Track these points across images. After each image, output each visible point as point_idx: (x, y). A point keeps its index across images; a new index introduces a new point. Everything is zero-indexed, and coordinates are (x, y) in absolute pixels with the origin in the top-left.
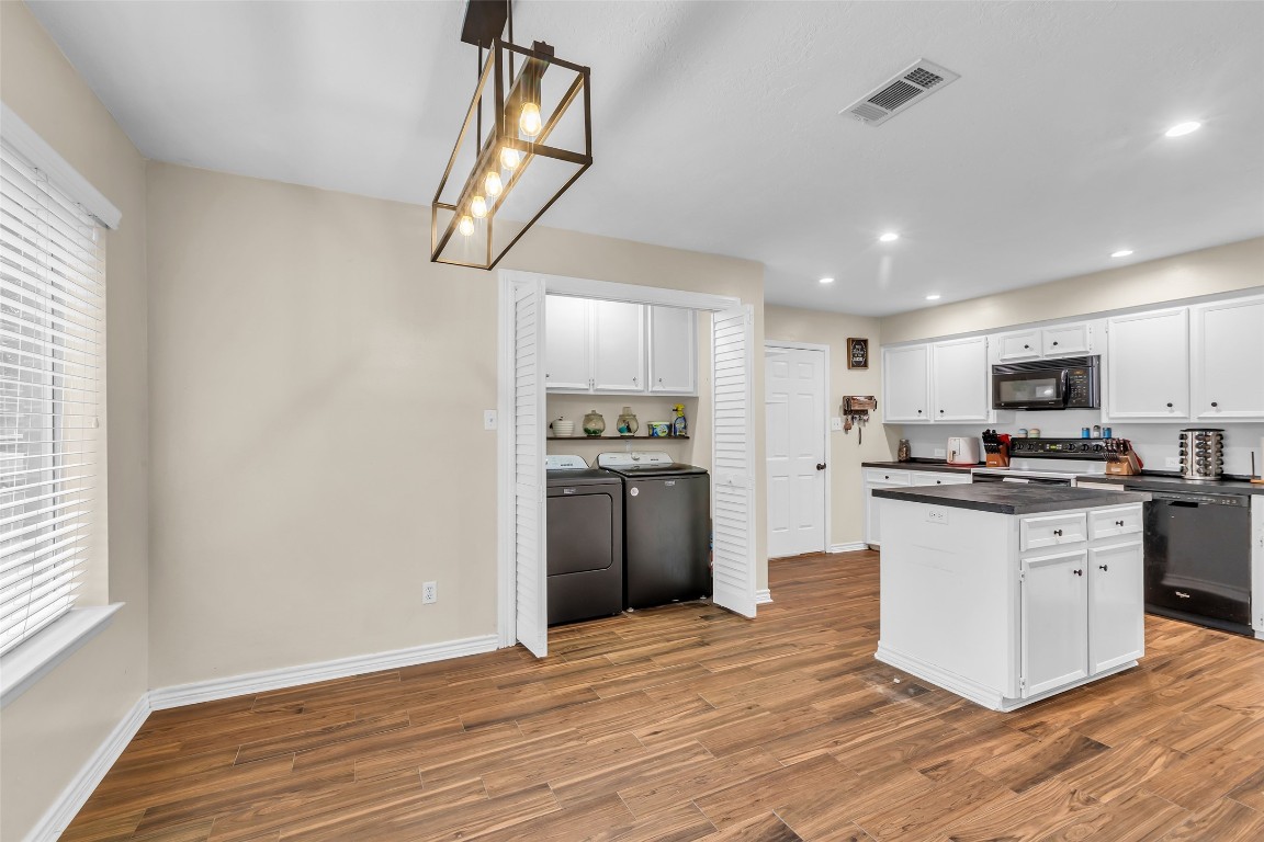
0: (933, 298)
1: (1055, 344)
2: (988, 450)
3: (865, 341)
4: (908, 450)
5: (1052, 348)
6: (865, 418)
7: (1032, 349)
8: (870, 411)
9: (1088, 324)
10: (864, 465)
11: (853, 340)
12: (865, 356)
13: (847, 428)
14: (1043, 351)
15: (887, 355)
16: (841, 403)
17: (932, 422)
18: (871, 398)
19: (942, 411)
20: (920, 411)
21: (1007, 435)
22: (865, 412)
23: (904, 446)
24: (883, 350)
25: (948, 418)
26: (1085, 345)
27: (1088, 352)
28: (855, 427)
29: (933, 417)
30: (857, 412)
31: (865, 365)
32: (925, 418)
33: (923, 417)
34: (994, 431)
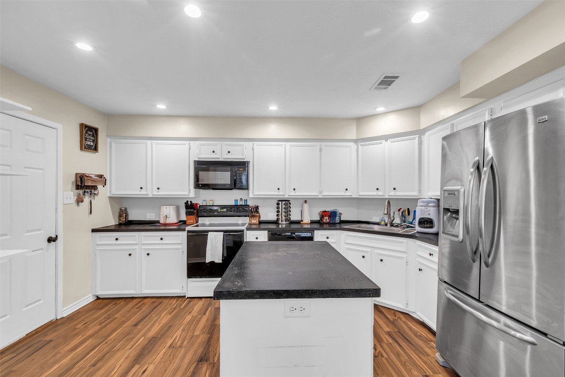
0: (161, 107)
1: (229, 152)
2: (188, 214)
3: (96, 130)
4: (127, 215)
5: (227, 154)
6: (96, 192)
7: (216, 154)
8: (100, 187)
9: (245, 144)
10: (94, 231)
11: (86, 126)
12: (96, 141)
13: (79, 201)
14: (221, 155)
15: (113, 145)
16: (73, 179)
17: (150, 196)
18: (101, 176)
19: (158, 189)
20: (141, 188)
21: (197, 204)
22: (95, 188)
23: (123, 213)
24: (109, 140)
25: (162, 193)
26: (243, 155)
27: (244, 159)
28: (87, 199)
29: (151, 192)
30: (88, 187)
31: (96, 149)
32: (145, 193)
33: (143, 192)
34: (191, 202)
